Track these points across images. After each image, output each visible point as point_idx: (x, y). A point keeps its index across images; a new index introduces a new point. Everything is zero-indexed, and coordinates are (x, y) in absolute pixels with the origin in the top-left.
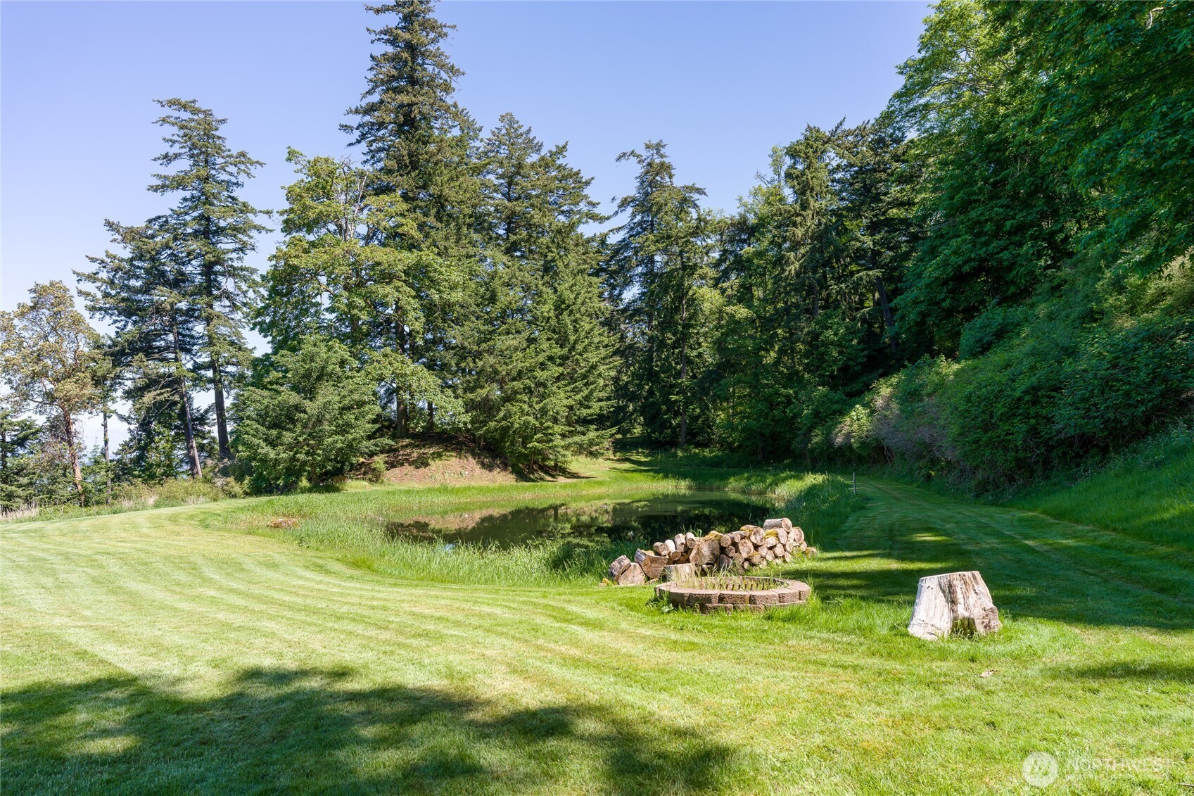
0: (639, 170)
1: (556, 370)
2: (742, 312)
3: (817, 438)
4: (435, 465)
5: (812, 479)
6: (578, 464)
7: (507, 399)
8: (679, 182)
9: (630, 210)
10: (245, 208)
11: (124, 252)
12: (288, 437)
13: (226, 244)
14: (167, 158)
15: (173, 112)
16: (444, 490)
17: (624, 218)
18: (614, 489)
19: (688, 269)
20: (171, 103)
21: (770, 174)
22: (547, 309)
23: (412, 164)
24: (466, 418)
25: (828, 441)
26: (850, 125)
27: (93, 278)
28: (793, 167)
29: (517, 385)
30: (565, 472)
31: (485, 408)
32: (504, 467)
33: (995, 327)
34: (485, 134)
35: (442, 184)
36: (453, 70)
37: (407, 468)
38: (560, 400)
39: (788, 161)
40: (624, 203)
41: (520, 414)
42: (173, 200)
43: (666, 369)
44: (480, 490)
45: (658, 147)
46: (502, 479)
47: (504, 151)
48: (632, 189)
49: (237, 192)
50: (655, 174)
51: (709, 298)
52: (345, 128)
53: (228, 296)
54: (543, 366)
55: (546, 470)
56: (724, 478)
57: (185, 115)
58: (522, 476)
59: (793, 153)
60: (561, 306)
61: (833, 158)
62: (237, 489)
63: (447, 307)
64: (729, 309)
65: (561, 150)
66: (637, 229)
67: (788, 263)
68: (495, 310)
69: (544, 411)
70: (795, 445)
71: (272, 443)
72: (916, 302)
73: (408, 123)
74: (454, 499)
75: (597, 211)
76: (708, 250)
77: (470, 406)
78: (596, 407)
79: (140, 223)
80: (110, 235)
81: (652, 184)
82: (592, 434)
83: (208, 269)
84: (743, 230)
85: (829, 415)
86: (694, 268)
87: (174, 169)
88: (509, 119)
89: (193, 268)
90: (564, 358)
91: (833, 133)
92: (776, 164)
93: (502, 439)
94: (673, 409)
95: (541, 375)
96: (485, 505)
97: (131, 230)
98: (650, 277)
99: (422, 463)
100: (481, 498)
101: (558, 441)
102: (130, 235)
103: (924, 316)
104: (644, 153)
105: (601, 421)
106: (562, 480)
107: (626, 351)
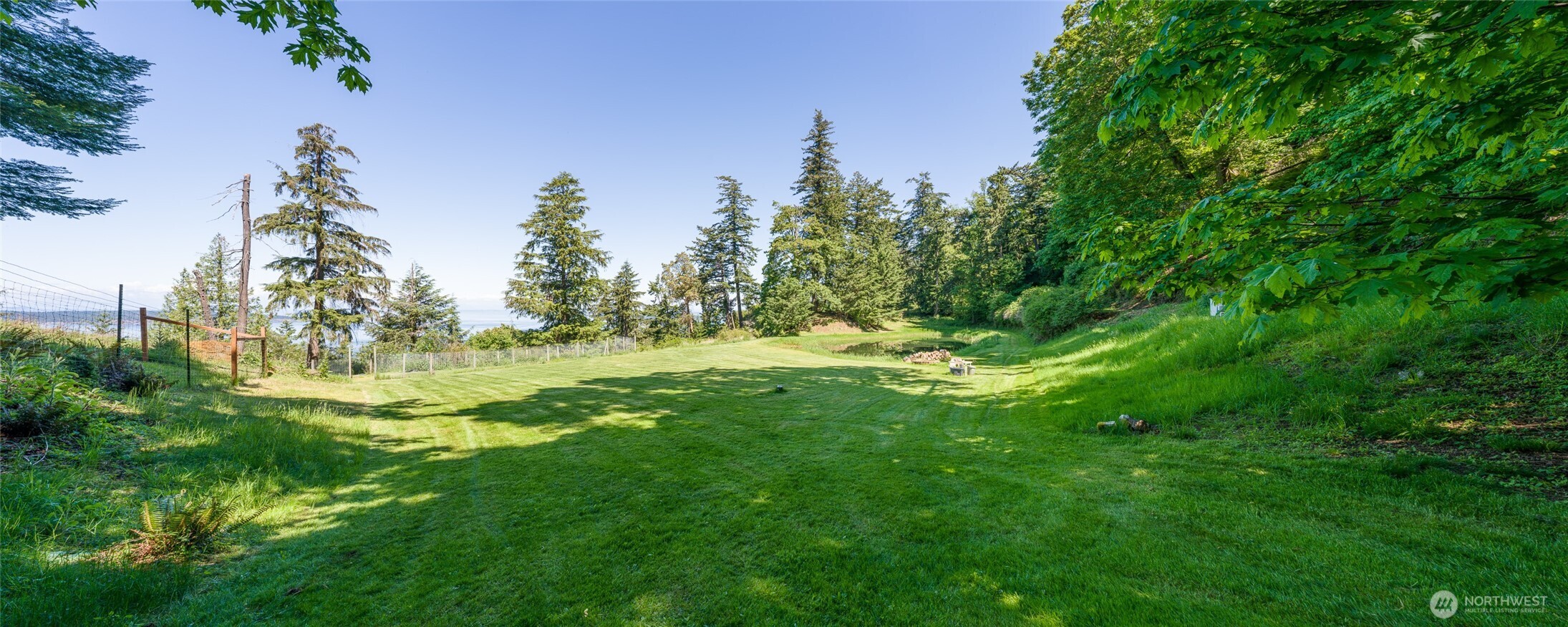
0: (917, 186)
1: (879, 286)
2: (964, 257)
3: (997, 314)
4: (830, 325)
5: (992, 333)
6: (887, 324)
7: (858, 298)
8: (936, 191)
9: (912, 205)
10: (750, 219)
11: (705, 238)
12: (782, 316)
13: (740, 233)
14: (721, 201)
15: (721, 182)
16: (835, 335)
17: (910, 208)
18: (904, 335)
19: (941, 233)
20: (721, 178)
21: (979, 191)
22: (875, 259)
23: (819, 203)
24: (842, 306)
25: (1002, 316)
26: (1021, 165)
27: (692, 249)
28: (991, 188)
29: (863, 292)
30: (881, 327)
31: (850, 302)
32: (857, 325)
33: (1077, 269)
34: (847, 181)
35: (833, 211)
36: (836, 162)
37: (819, 326)
38: (881, 298)
39: (989, 184)
40: (909, 202)
41: (864, 304)
42: (722, 217)
43: (929, 280)
44: (849, 336)
45: (926, 175)
46: (856, 331)
47: (855, 189)
48: (913, 196)
49: (746, 212)
50: (924, 189)
51: (949, 250)
52: (792, 188)
53: (743, 254)
54: (873, 284)
55: (874, 327)
56: (954, 331)
57: (727, 182)
58: (864, 329)
59: (991, 180)
60: (881, 258)
61: (1011, 181)
62: (757, 333)
63: (833, 262)
64: (958, 256)
65: (880, 182)
66: (916, 214)
67: (986, 234)
68: (854, 261)
69: (873, 304)
70: (989, 317)
71: (777, 318)
72: (1046, 254)
73: (818, 186)
74: (840, 339)
75: (896, 209)
76: (949, 225)
77: (843, 301)
78: (896, 299)
79: (709, 226)
80: (699, 232)
81: (923, 192)
82: (894, 312)
83: (734, 244)
84: (966, 217)
85: (1003, 304)
86: (942, 233)
87: (722, 206)
88: (858, 175)
89: (728, 243)
90: (882, 280)
91: (1012, 169)
92: (983, 187)
93: (856, 314)
94: (932, 299)
95: (872, 288)
96: (852, 341)
97: (706, 229)
98: (921, 237)
99: (825, 324)
100: (849, 339)
101: (879, 315)
102: (707, 232)
103: (1050, 260)
104: (919, 178)
105: (899, 306)
106: (880, 331)
107: (910, 272)
